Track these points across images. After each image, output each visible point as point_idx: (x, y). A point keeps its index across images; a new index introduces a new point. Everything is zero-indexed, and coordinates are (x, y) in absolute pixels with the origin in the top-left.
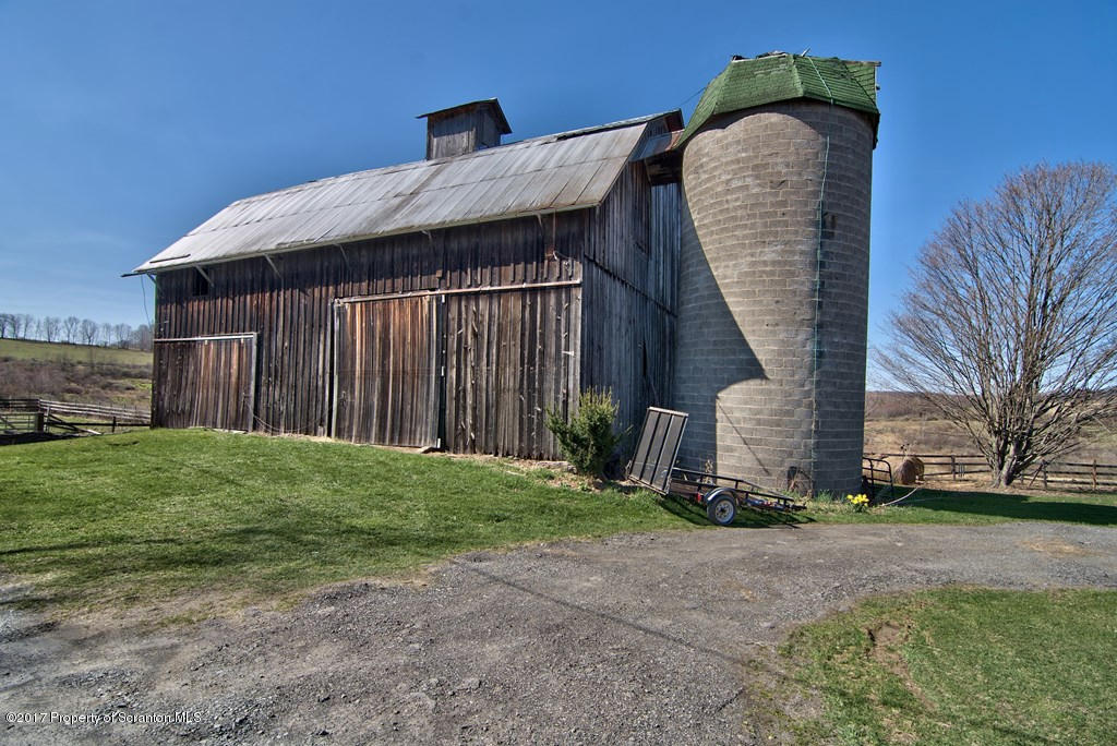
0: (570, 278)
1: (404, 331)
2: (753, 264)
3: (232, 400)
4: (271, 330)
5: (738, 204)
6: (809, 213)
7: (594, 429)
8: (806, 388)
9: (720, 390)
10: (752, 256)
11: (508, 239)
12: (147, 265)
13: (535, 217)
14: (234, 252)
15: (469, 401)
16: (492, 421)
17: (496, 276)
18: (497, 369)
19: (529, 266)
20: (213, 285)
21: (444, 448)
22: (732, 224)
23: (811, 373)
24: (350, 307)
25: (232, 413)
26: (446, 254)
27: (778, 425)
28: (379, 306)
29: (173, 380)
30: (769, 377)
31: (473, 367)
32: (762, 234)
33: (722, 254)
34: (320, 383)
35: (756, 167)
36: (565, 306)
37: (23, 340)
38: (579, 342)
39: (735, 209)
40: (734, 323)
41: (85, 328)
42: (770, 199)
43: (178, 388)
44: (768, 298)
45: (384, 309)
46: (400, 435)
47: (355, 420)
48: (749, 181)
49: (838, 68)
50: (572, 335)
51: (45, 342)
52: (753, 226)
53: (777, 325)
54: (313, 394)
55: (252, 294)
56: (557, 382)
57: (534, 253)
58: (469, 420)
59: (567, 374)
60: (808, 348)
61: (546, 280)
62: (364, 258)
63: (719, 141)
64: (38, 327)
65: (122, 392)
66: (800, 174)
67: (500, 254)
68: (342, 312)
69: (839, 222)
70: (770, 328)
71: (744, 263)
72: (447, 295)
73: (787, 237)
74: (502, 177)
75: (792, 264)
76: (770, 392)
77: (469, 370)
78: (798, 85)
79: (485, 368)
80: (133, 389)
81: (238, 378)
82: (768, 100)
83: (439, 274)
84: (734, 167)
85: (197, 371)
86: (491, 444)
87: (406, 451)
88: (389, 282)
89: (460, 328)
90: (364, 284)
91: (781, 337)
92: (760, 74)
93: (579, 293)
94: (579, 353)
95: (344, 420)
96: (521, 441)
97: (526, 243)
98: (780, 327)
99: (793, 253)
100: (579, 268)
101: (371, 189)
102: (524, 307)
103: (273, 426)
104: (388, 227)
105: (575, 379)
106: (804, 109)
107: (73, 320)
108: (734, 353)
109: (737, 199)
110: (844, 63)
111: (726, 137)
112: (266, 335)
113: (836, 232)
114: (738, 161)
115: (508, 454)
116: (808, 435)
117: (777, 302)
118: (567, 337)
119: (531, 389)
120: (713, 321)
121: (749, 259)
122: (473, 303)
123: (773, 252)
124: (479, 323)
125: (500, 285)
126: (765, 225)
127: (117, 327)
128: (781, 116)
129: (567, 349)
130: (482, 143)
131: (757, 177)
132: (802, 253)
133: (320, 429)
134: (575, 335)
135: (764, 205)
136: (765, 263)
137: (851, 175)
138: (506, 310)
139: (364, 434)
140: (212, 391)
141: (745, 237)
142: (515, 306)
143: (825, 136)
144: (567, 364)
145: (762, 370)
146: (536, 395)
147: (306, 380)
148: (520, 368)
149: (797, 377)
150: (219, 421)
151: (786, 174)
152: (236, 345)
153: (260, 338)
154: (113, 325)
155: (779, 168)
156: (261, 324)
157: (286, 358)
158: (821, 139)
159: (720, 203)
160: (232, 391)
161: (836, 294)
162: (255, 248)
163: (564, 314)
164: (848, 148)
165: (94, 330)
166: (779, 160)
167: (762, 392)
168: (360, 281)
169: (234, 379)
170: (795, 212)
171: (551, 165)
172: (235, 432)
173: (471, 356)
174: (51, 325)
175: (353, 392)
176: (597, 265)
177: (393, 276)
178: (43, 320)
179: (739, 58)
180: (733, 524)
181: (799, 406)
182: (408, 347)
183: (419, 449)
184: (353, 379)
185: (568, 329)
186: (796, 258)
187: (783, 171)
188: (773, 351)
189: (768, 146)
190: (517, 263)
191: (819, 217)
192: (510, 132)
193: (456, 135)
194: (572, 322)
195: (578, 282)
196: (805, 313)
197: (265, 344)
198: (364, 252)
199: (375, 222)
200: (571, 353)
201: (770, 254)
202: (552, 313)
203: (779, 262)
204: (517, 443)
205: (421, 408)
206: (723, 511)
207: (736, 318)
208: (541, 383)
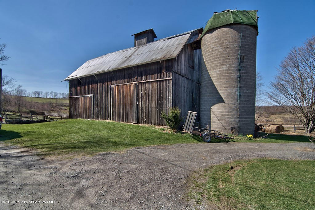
0: (169, 77)
1: (128, 93)
2: (220, 71)
3: (88, 111)
4: (96, 93)
5: (216, 54)
6: (236, 56)
7: (174, 117)
8: (236, 105)
9: (212, 106)
10: (220, 68)
11: (153, 67)
12: (67, 78)
13: (159, 61)
14: (87, 74)
15: (144, 111)
16: (150, 116)
17: (150, 78)
18: (151, 102)
19: (158, 74)
20: (82, 83)
21: (138, 123)
22: (214, 60)
23: (237, 101)
24: (115, 87)
25: (88, 115)
26: (137, 73)
27: (228, 116)
28: (122, 86)
29: (74, 107)
30: (225, 102)
31: (145, 102)
32: (223, 62)
33: (211, 68)
34: (108, 107)
35: (220, 44)
36: (168, 85)
37: (41, 98)
38: (172, 94)
39: (215, 56)
40: (215, 87)
41: (55, 94)
42: (225, 52)
43: (75, 109)
44: (224, 80)
45: (123, 87)
46: (127, 120)
47: (117, 116)
48: (219, 47)
49: (246, 13)
50: (170, 93)
51: (46, 98)
52: (220, 60)
53: (227, 88)
54: (106, 109)
55: (91, 85)
56: (166, 105)
57: (160, 71)
58: (144, 116)
59: (169, 103)
60: (236, 94)
61: (163, 78)
62: (118, 74)
63: (210, 37)
64: (44, 94)
65: (64, 110)
66: (233, 45)
67: (151, 71)
68: (113, 89)
69: (245, 57)
70: (225, 89)
71: (217, 71)
72: (138, 83)
73: (230, 63)
74: (152, 51)
75: (231, 70)
76: (225, 106)
77: (144, 102)
78: (232, 20)
79: (148, 102)
80: (67, 109)
81: (89, 106)
82: (224, 25)
83: (136, 78)
84: (214, 44)
85: (79, 104)
86: (150, 122)
87: (129, 123)
88: (124, 80)
89: (141, 91)
90: (118, 81)
91: (228, 91)
92: (221, 17)
93: (171, 81)
94: (172, 97)
95: (114, 116)
96: (157, 121)
97: (157, 68)
98: (228, 88)
99: (231, 67)
100: (171, 74)
101: (120, 56)
102: (157, 85)
103: (97, 118)
104: (123, 66)
105: (171, 104)
106: (234, 26)
107: (52, 92)
108: (215, 96)
109: (215, 53)
110: (247, 11)
111: (212, 36)
112: (95, 95)
113: (244, 60)
114: (215, 42)
115: (154, 124)
116: (237, 118)
117: (227, 81)
118: (169, 93)
119: (160, 107)
120: (209, 87)
121: (219, 69)
122: (145, 85)
123: (226, 67)
124: (146, 90)
125: (151, 80)
126: (223, 60)
127: (63, 94)
128: (227, 29)
129: (169, 96)
130: (149, 41)
131: (221, 46)
132: (234, 67)
133: (108, 118)
134: (171, 92)
135: (223, 54)
136: (223, 70)
137: (249, 44)
138: (153, 87)
139: (119, 120)
140: (83, 109)
141: (218, 63)
142: (155, 85)
143: (240, 33)
144: (169, 100)
145: (224, 100)
146: (161, 108)
147: (105, 106)
148: (157, 102)
149: (233, 102)
150: (85, 117)
151: (229, 45)
152: (88, 98)
153: (93, 96)
154: (61, 93)
155: (227, 44)
156: (93, 92)
157: (100, 100)
158: (239, 34)
159: (211, 54)
160: (88, 109)
161: (244, 78)
162: (91, 73)
163: (168, 87)
164: (247, 36)
165: (57, 95)
166: (227, 41)
167: (223, 106)
168: (117, 80)
169: (88, 106)
170: (232, 56)
171: (165, 47)
172: (89, 119)
173: (144, 99)
174: (47, 94)
175: (116, 109)
176: (177, 73)
177: (125, 79)
178: (45, 92)
179: (216, 13)
180: (210, 142)
181: (234, 110)
182: (129, 97)
183: (132, 123)
184: (116, 105)
185: (169, 91)
186: (232, 68)
187: (228, 44)
188: (226, 95)
189: (224, 37)
190: (155, 74)
191: (239, 57)
192: (157, 37)
193: (142, 40)
194: (170, 89)
195: (171, 78)
196: (235, 84)
197: (95, 97)
198: (118, 73)
199: (120, 65)
200: (170, 97)
201: (225, 68)
202: (165, 87)
203: (227, 70)
204: (156, 121)
205: (132, 112)
206: (207, 138)
207: (216, 86)
208: (162, 105)
